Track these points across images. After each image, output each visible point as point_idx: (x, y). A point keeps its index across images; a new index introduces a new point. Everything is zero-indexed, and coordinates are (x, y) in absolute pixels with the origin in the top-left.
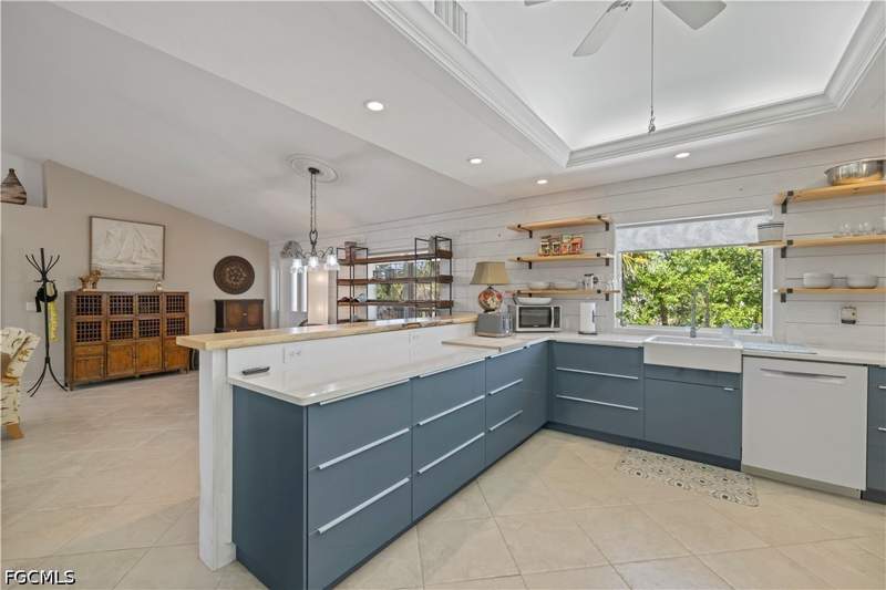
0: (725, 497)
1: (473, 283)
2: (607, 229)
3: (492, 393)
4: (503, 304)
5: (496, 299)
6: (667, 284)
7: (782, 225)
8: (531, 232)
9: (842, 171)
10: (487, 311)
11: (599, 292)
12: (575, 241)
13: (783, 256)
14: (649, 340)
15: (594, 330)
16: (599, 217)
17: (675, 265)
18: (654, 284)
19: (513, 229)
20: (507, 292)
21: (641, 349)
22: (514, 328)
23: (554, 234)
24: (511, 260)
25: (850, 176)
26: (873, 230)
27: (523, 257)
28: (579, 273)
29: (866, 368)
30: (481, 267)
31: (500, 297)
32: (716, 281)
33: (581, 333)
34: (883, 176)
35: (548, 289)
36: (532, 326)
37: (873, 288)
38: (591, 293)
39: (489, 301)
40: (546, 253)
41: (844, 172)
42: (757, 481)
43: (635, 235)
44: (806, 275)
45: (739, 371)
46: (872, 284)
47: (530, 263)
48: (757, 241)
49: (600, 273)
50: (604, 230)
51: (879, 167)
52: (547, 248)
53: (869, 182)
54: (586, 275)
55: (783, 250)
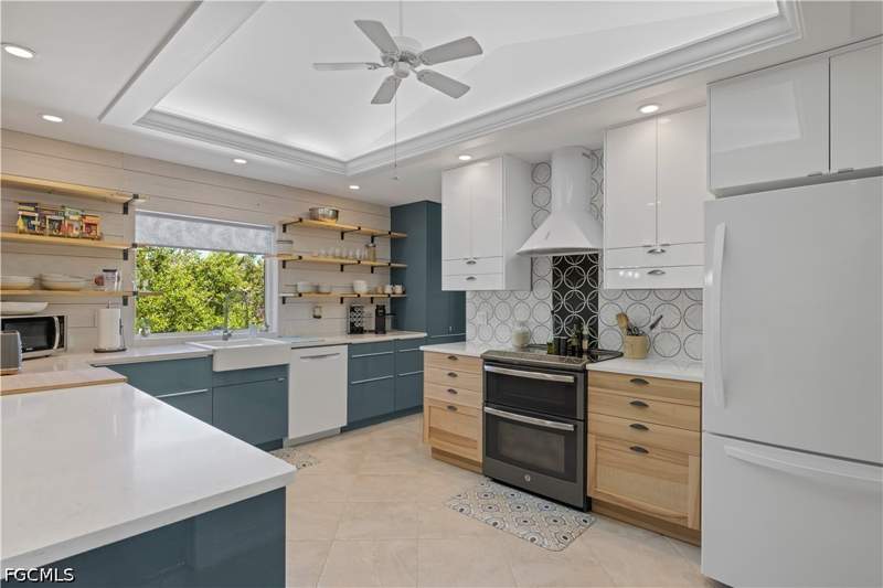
2: (126, 213)
9: (321, 211)
12: (89, 219)
13: (284, 267)
15: (118, 345)
16: (136, 196)
21: (209, 357)
23: (45, 201)
25: (324, 216)
29: (347, 346)
33: (96, 351)
34: (336, 220)
37: (329, 294)
40: (33, 230)
44: (299, 284)
45: (287, 362)
46: (329, 291)
50: (121, 212)
51: (336, 214)
52: (36, 222)
53: (332, 223)
54: (105, 271)
55: (284, 262)
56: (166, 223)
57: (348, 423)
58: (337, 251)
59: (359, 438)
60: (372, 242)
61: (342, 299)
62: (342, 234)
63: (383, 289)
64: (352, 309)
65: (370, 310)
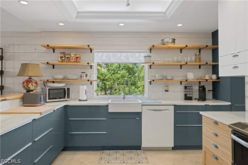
0: (139, 162)
1: (19, 75)
2: (91, 52)
3: (36, 140)
4: (38, 87)
5: (34, 85)
6: (107, 78)
7: (150, 57)
8: (54, 49)
10: (28, 91)
11: (88, 80)
12: (77, 56)
13: (150, 68)
14: (110, 101)
15: (85, 99)
16: (88, 46)
17: (109, 70)
18: (102, 78)
19: (44, 47)
20: (40, 80)
21: (107, 106)
22: (46, 100)
23: (67, 51)
24: (42, 63)
25: (167, 42)
26: (173, 61)
27: (50, 62)
28: (79, 72)
29: (173, 106)
30: (24, 66)
31: (36, 83)
32: (123, 77)
33: (80, 100)
34: (174, 44)
35: (63, 79)
36: (56, 99)
37: (172, 80)
38: (84, 81)
39: (30, 85)
40: (63, 61)
41: (166, 41)
42: (147, 152)
43: (102, 56)
44: (157, 75)
45: (141, 111)
46: (172, 79)
47: (53, 66)
48: (144, 62)
49: (88, 71)
50: (90, 52)
51: (174, 41)
52: (63, 58)
53: (171, 45)
54: (82, 73)
55: (150, 66)
56: (105, 54)
57: (174, 146)
58: (175, 59)
59: (179, 155)
60: (200, 52)
61: (181, 82)
62: (181, 50)
63: (205, 77)
64: (186, 87)
65: (196, 88)
